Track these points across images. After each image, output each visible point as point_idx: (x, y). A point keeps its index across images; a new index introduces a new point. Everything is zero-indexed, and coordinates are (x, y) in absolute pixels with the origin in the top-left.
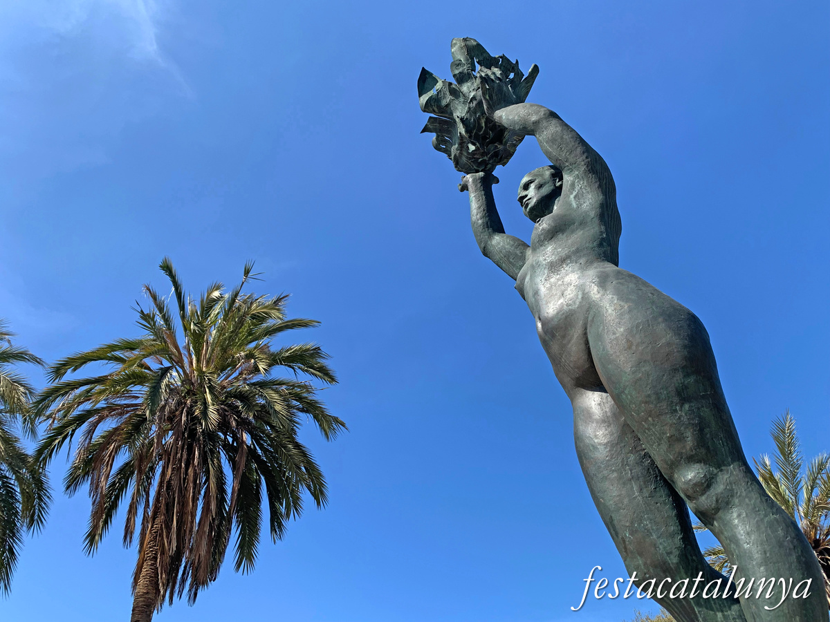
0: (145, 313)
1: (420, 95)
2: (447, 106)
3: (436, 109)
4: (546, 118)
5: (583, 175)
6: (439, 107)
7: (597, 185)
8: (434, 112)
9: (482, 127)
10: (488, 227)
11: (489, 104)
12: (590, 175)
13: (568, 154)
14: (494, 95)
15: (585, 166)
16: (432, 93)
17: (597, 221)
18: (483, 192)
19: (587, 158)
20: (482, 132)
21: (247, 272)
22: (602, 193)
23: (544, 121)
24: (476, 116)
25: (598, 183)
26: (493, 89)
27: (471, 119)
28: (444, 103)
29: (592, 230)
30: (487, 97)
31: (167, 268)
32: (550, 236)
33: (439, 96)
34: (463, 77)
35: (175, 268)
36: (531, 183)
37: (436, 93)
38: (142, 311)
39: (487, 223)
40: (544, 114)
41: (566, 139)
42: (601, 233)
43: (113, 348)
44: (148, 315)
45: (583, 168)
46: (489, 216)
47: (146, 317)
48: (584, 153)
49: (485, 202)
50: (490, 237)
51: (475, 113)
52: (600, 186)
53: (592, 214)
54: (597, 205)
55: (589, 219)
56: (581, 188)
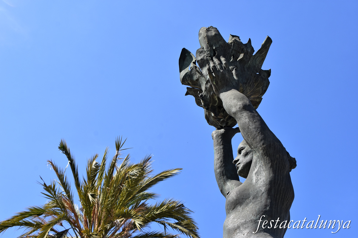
0: (48, 185)
1: (180, 71)
2: (197, 80)
3: (190, 82)
4: (240, 111)
5: (261, 157)
6: (192, 81)
7: (269, 165)
8: (189, 84)
9: (216, 101)
10: (223, 175)
11: (216, 88)
12: (265, 157)
13: (252, 140)
14: (219, 81)
15: (262, 151)
16: (187, 70)
17: (265, 196)
18: (222, 147)
19: (263, 144)
20: (216, 104)
21: (118, 147)
22: (273, 172)
23: (239, 113)
24: (210, 94)
25: (270, 164)
26: (218, 76)
27: (207, 96)
28: (195, 78)
29: (260, 204)
30: (214, 83)
31: (63, 148)
32: (233, 207)
33: (192, 73)
34: (203, 62)
35: (69, 147)
36: (243, 149)
37: (190, 70)
38: (45, 184)
39: (223, 172)
40: (239, 108)
41: (251, 129)
42: (266, 206)
43: (24, 215)
44: (50, 187)
45: (261, 152)
46: (224, 166)
47: (49, 188)
48: (261, 140)
49: (222, 155)
50: (225, 182)
51: (210, 92)
52: (272, 166)
53: (263, 189)
54: (268, 182)
55: (260, 194)
56: (260, 166)
